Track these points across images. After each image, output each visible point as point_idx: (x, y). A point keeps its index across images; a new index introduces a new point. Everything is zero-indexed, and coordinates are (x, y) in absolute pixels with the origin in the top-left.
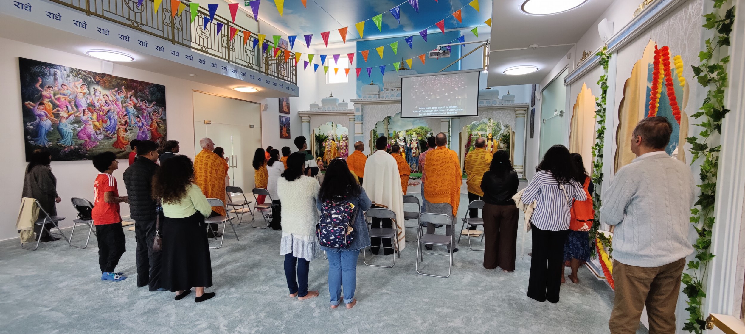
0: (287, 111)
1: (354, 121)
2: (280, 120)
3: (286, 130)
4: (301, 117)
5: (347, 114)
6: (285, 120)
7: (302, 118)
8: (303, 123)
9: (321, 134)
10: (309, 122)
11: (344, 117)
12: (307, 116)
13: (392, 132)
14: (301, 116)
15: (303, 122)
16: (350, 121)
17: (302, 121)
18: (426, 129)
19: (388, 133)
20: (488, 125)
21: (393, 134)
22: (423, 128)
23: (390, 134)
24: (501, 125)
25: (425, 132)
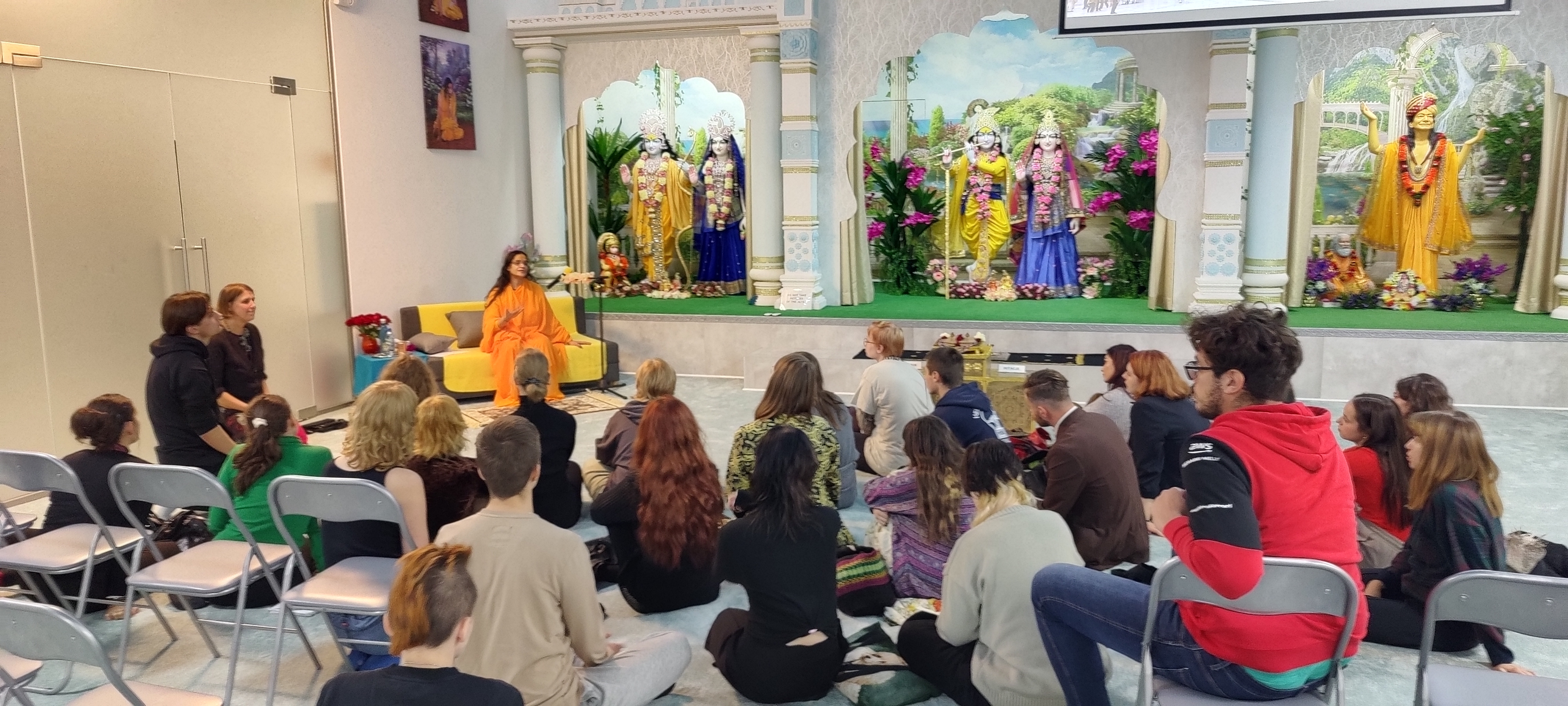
0: (457, 14)
1: (777, 59)
2: (425, 57)
3: (453, 105)
4: (522, 49)
5: (744, 31)
6: (450, 60)
7: (528, 54)
8: (532, 77)
9: (609, 128)
10: (558, 69)
11: (722, 42)
12: (548, 40)
13: (924, 113)
14: (518, 42)
15: (532, 69)
16: (754, 59)
17: (524, 69)
18: (1083, 100)
19: (909, 119)
20: (1398, 68)
21: (932, 121)
22: (1068, 93)
23: (916, 125)
24: (1455, 72)
25: (1079, 111)
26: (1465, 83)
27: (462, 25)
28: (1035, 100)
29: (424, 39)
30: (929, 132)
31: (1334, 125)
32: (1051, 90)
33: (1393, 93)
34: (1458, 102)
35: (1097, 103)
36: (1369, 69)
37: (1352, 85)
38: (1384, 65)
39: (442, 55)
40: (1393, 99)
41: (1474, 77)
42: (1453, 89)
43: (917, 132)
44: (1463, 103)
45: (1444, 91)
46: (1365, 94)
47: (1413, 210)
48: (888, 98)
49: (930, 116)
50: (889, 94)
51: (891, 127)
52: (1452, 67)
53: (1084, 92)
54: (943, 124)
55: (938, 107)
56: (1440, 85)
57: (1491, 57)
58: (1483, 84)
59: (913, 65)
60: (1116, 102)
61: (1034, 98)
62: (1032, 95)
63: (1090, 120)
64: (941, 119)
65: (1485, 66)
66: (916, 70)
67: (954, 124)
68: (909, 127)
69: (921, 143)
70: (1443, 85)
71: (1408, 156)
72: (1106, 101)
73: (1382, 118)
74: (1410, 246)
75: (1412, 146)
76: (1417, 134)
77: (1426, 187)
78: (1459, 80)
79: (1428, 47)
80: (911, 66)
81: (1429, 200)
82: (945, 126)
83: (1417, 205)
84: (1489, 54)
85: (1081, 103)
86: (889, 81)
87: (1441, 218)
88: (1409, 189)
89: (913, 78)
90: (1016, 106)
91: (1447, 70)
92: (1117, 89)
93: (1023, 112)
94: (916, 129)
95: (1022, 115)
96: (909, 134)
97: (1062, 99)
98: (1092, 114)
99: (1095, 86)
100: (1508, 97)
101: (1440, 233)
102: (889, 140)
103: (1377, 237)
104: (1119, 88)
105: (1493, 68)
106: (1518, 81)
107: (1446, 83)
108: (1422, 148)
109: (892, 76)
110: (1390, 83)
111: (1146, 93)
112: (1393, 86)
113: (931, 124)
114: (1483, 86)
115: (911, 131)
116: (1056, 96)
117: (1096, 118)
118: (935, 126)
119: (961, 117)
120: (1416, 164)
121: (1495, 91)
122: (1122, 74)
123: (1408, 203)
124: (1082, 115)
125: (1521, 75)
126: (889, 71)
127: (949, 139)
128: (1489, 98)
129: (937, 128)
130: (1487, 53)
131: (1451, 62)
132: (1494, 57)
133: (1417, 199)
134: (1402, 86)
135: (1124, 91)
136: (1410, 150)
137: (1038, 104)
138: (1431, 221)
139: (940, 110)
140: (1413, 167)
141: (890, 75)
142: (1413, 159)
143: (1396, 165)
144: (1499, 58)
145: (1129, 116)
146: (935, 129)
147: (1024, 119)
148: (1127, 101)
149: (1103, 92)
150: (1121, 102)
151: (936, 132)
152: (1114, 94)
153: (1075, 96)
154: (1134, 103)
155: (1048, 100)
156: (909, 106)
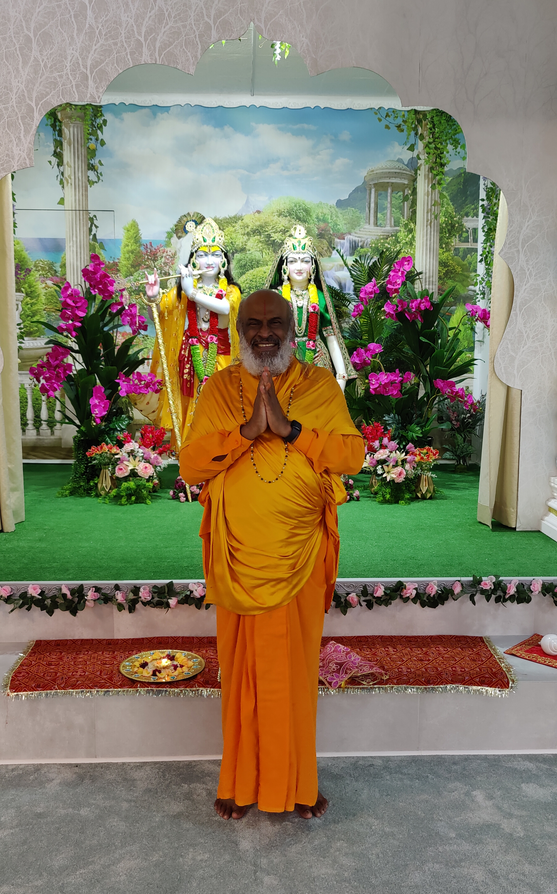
18: (324, 221)
19: (91, 237)
21: (124, 241)
22: (307, 211)
23: (102, 246)
25: (321, 236)
28: (263, 218)
30: (121, 257)
32: (284, 205)
35: (342, 227)
43: (103, 256)
48: (61, 207)
49: (122, 235)
50: (62, 201)
51: (67, 248)
53: (326, 211)
54: (141, 245)
55: (131, 222)
59: (95, 162)
60: (367, 226)
61: (262, 215)
62: (258, 212)
63: (334, 249)
64: (137, 239)
66: (100, 169)
67: (155, 246)
68: (92, 248)
72: (354, 224)
80: (92, 162)
82: (142, 249)
85: (322, 225)
86: (61, 182)
89: (96, 179)
90: (238, 226)
92: (367, 209)
93: (248, 234)
94: (102, 251)
95: (246, 237)
96: (91, 258)
98: (337, 240)
99: (340, 204)
102: (63, 266)
104: (369, 208)
109: (66, 175)
111: (403, 216)
113: (123, 245)
115: (94, 252)
116: (290, 215)
118: (129, 248)
119: (164, 237)
122: (373, 191)
124: (325, 241)
126: (61, 168)
127: (148, 267)
129: (132, 252)
135: (376, 212)
137: (266, 224)
139: (135, 226)
141: (62, 174)
145: (383, 244)
146: (128, 252)
147: (249, 244)
148: (380, 226)
149: (351, 212)
150: (372, 227)
151: (132, 256)
152: (363, 215)
153: (314, 216)
154: (388, 228)
155: (280, 218)
156: (91, 220)
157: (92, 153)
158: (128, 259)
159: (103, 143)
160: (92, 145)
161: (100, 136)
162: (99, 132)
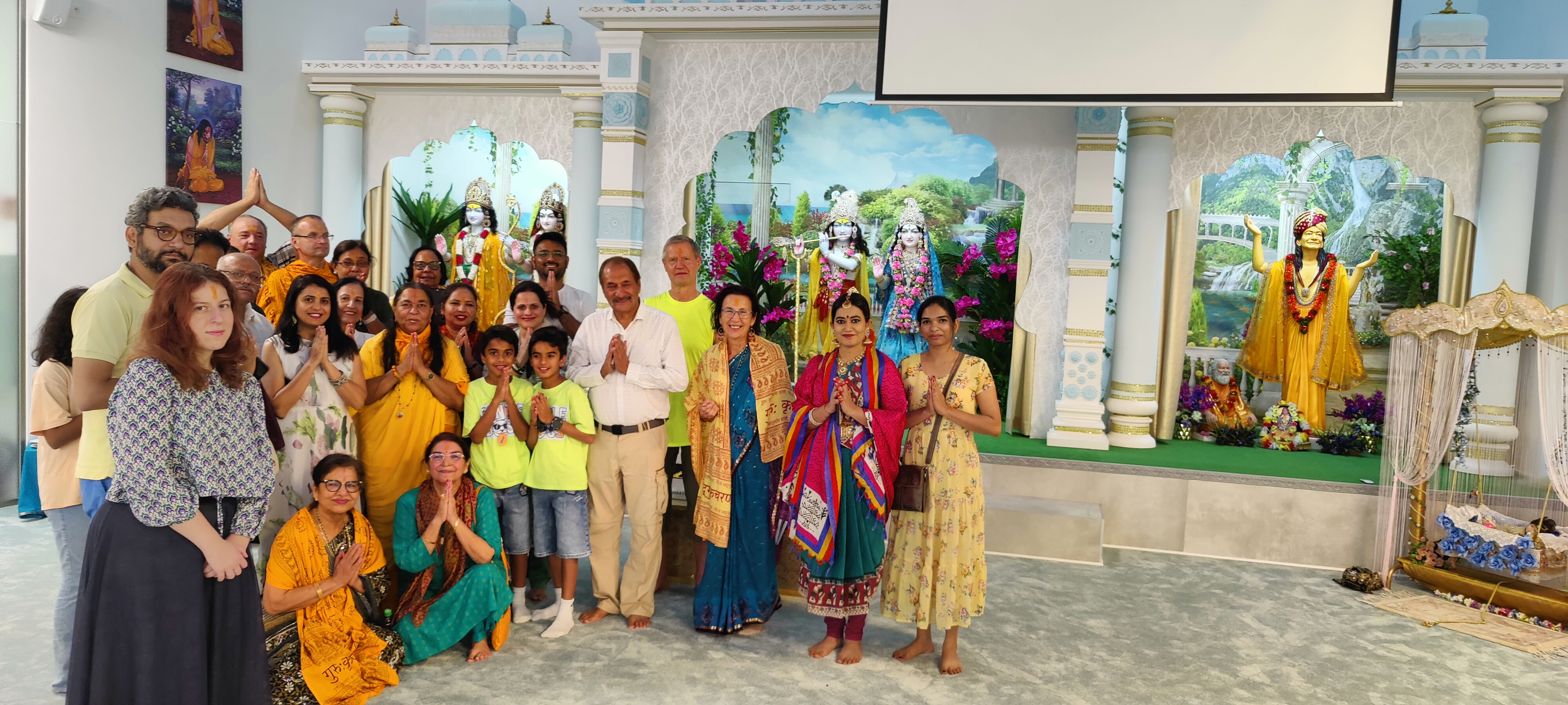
0: (227, 49)
1: (599, 124)
2: (171, 95)
3: (210, 152)
4: (320, 96)
5: (565, 90)
6: (209, 98)
7: (325, 103)
8: (329, 130)
9: (438, 194)
10: (362, 122)
11: (547, 102)
12: (348, 88)
13: (788, 198)
14: (313, 88)
15: (330, 121)
16: (577, 124)
17: (321, 119)
18: (959, 194)
19: (772, 204)
20: (1288, 181)
21: (797, 208)
22: (945, 186)
23: (780, 212)
24: (1350, 188)
25: (955, 206)
26: (1361, 201)
27: (235, 61)
29: (170, 72)
30: (794, 220)
31: (1220, 238)
32: (925, 180)
33: (1284, 207)
34: (1354, 221)
35: (974, 200)
36: (1258, 180)
37: (1240, 196)
38: (1274, 177)
39: (199, 95)
40: (1283, 214)
41: (1371, 195)
42: (1348, 206)
43: (780, 219)
44: (1358, 222)
45: (1337, 207)
46: (1253, 206)
47: (1299, 337)
48: (751, 180)
49: (795, 203)
50: (751, 176)
51: (753, 212)
52: (1347, 183)
53: (960, 186)
54: (809, 211)
55: (803, 193)
56: (1333, 202)
57: (1389, 174)
58: (1381, 203)
59: (779, 146)
60: (995, 199)
61: (907, 189)
62: (905, 186)
63: (966, 217)
64: (807, 206)
65: (1382, 183)
66: (782, 152)
67: (820, 212)
68: (772, 213)
69: (785, 231)
70: (1337, 202)
71: (1295, 277)
72: (984, 197)
73: (1271, 233)
74: (1295, 378)
75: (1299, 266)
76: (1305, 253)
77: (1314, 313)
78: (1355, 198)
79: (1322, 160)
80: (776, 146)
81: (1317, 326)
82: (810, 214)
83: (1304, 331)
84: (1387, 171)
85: (957, 197)
86: (753, 162)
87: (1329, 348)
88: (1296, 314)
89: (778, 160)
90: (887, 197)
91: (1342, 185)
93: (895, 204)
94: (779, 215)
95: (893, 207)
96: (771, 220)
97: (938, 192)
98: (969, 210)
99: (973, 180)
100: (1407, 219)
101: (1328, 365)
102: (750, 226)
103: (1260, 365)
104: (997, 184)
105: (1391, 186)
106: (1418, 202)
107: (1341, 200)
108: (1310, 269)
109: (756, 156)
110: (1280, 197)
112: (1283, 200)
113: (796, 211)
114: (1381, 206)
115: (773, 216)
116: (931, 189)
117: (973, 215)
118: (800, 213)
120: (1303, 286)
121: (1393, 212)
123: (1294, 329)
124: (959, 211)
125: (1422, 195)
126: (753, 151)
127: (814, 228)
128: (1387, 219)
129: (802, 216)
130: (1385, 170)
131: (1346, 178)
132: (1393, 175)
133: (1304, 325)
134: (1293, 201)
135: (1003, 188)
136: (1297, 271)
138: (1318, 351)
139: (806, 196)
140: (1299, 289)
141: (754, 155)
142: (1300, 280)
143: (1282, 286)
144: (1398, 175)
145: (1008, 214)
146: (800, 216)
147: (895, 212)
148: (1006, 199)
149: (981, 187)
150: (999, 200)
151: (802, 220)
152: (992, 190)
153: (951, 190)
154: (1013, 201)
155: (922, 192)
156: (773, 190)
157: (777, 139)
158: (799, 222)
159: (786, 132)
160: (777, 133)
161: (784, 127)
162: (783, 124)
